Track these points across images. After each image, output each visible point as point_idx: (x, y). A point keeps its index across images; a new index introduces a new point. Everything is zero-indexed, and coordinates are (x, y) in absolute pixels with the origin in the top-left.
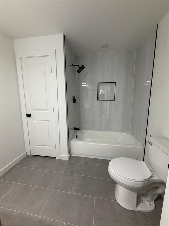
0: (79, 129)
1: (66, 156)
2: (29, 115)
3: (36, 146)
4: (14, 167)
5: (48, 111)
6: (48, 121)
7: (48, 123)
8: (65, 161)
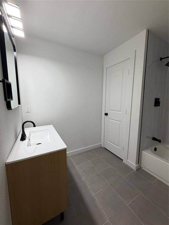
0: (160, 141)
1: (134, 165)
2: (106, 114)
3: (108, 141)
4: (91, 150)
5: (121, 113)
6: (120, 122)
7: (120, 123)
8: (132, 169)
